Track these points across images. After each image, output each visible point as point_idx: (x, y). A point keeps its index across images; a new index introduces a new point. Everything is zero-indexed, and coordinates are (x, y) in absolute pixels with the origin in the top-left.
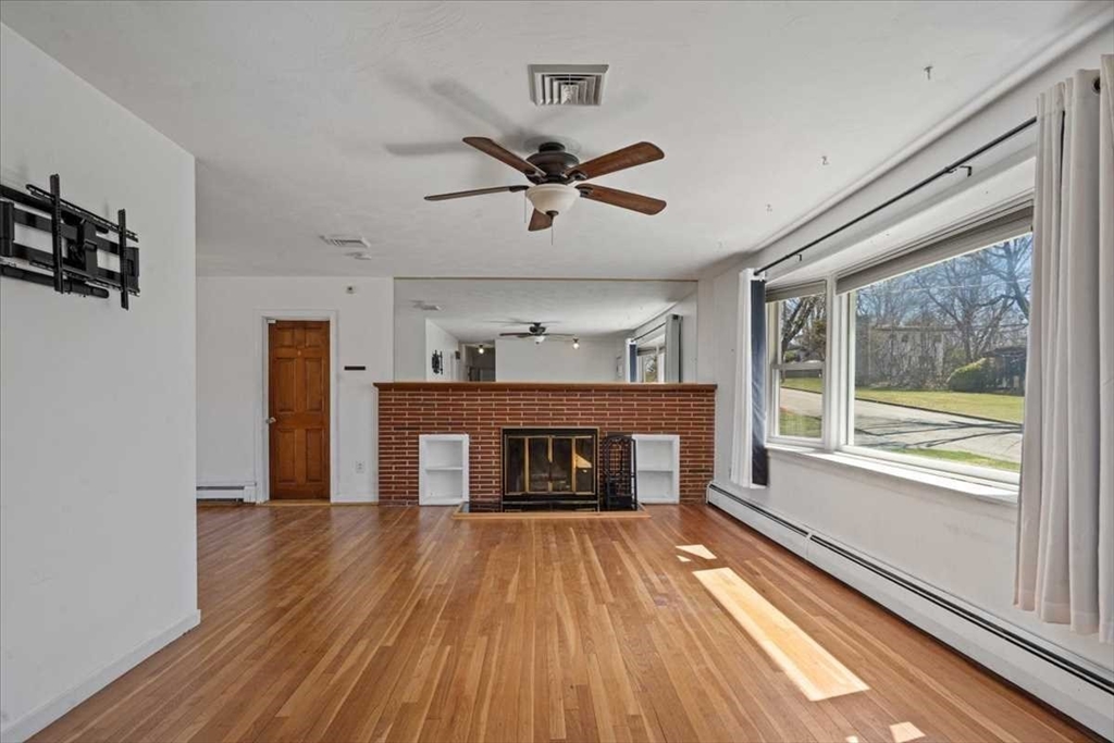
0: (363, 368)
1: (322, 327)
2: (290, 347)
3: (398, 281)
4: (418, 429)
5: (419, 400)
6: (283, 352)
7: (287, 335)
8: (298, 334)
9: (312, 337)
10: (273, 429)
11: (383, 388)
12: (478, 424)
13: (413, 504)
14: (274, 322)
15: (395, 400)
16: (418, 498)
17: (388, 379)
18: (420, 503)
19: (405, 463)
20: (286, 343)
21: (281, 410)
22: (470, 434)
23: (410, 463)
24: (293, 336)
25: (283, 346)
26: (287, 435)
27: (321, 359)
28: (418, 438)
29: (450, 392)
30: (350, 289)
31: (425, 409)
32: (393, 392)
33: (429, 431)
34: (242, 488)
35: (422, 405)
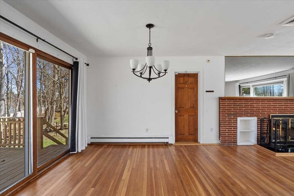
0: (213, 91)
1: (195, 76)
2: (182, 83)
3: (226, 57)
4: (237, 115)
5: (237, 104)
6: (181, 86)
7: (182, 79)
8: (186, 78)
9: (191, 80)
10: (176, 115)
11: (221, 99)
12: (260, 113)
13: (235, 144)
14: (177, 74)
15: (228, 104)
16: (236, 142)
17: (223, 95)
18: (238, 144)
19: (231, 128)
20: (181, 82)
21: (180, 108)
22: (257, 117)
23: (233, 128)
24: (184, 80)
25: (180, 83)
26: (182, 117)
27: (194, 88)
28: (237, 119)
29: (249, 100)
30: (209, 61)
31: (239, 107)
32: (227, 100)
33: (241, 116)
34: (168, 138)
35: (238, 106)
